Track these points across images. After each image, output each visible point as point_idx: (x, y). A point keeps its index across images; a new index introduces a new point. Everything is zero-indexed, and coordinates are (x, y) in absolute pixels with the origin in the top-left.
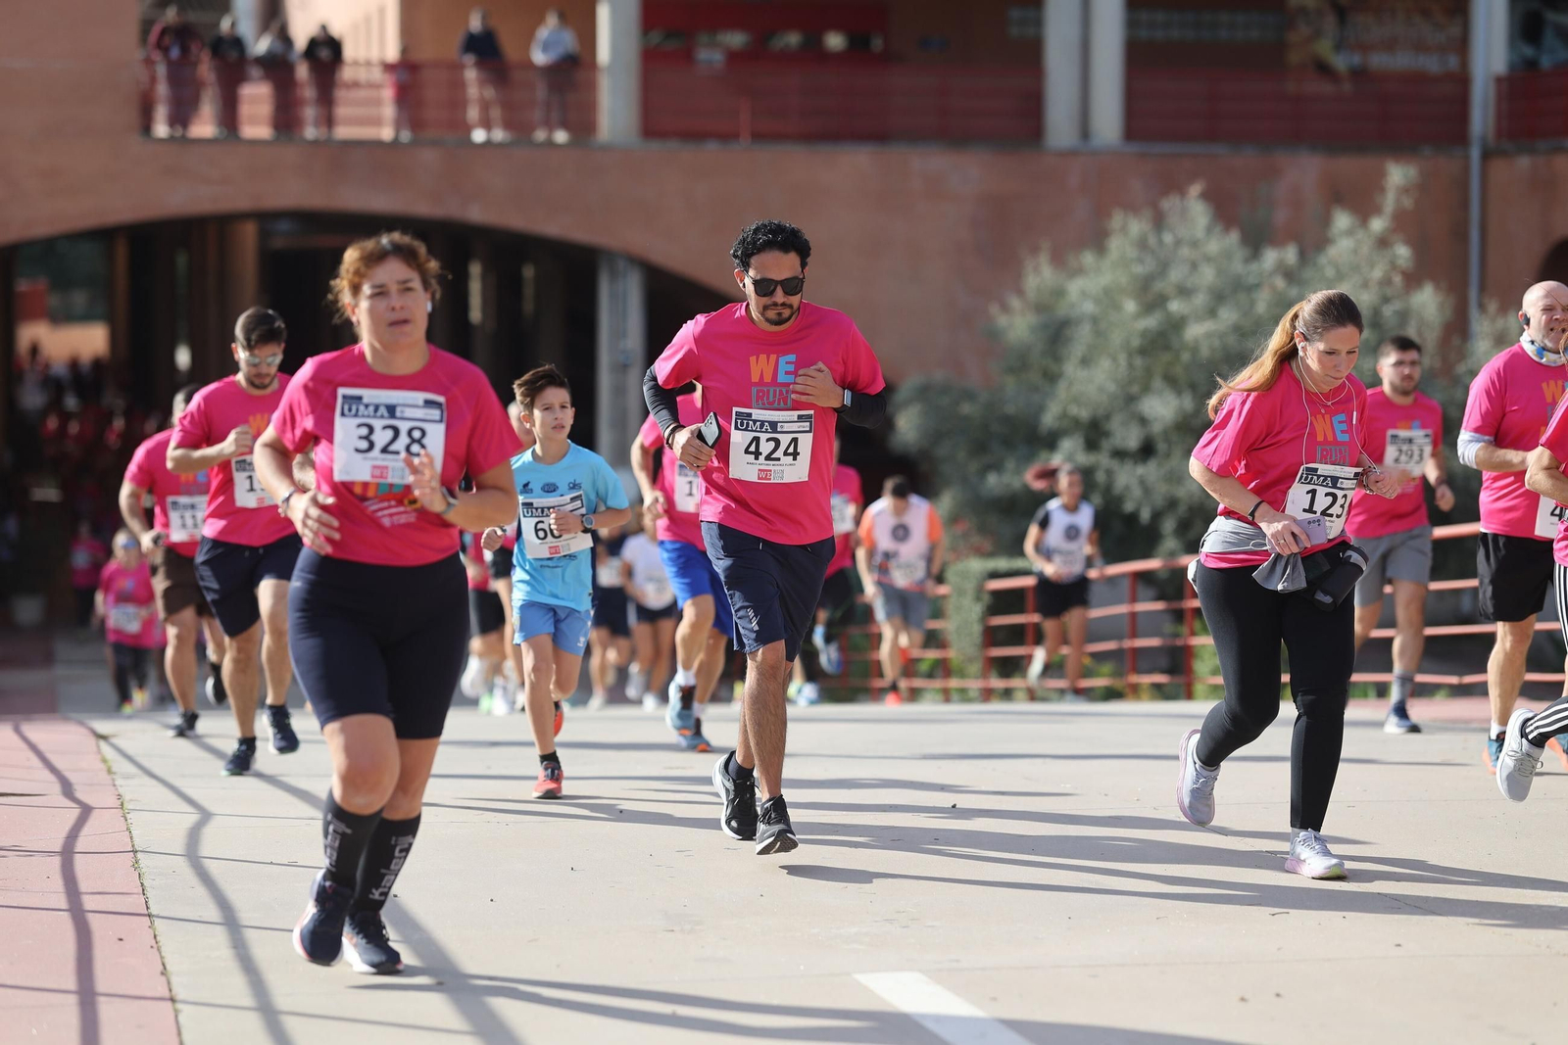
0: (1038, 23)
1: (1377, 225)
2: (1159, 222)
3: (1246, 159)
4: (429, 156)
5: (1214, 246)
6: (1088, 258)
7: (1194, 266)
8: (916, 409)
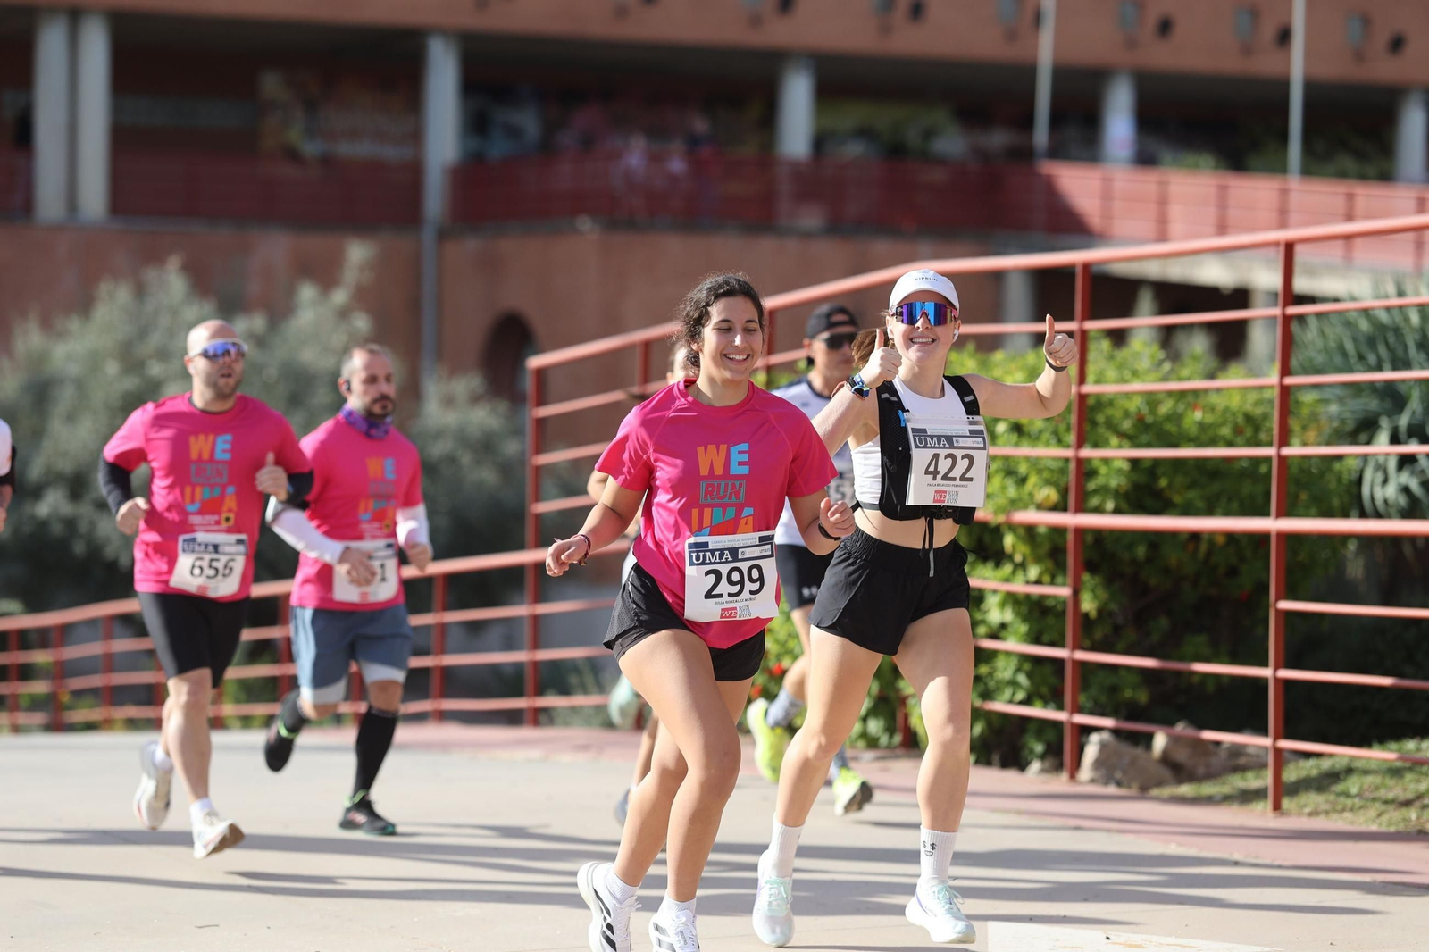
0: (29, 106)
1: (339, 297)
2: (140, 291)
3: (222, 236)
6: (74, 324)
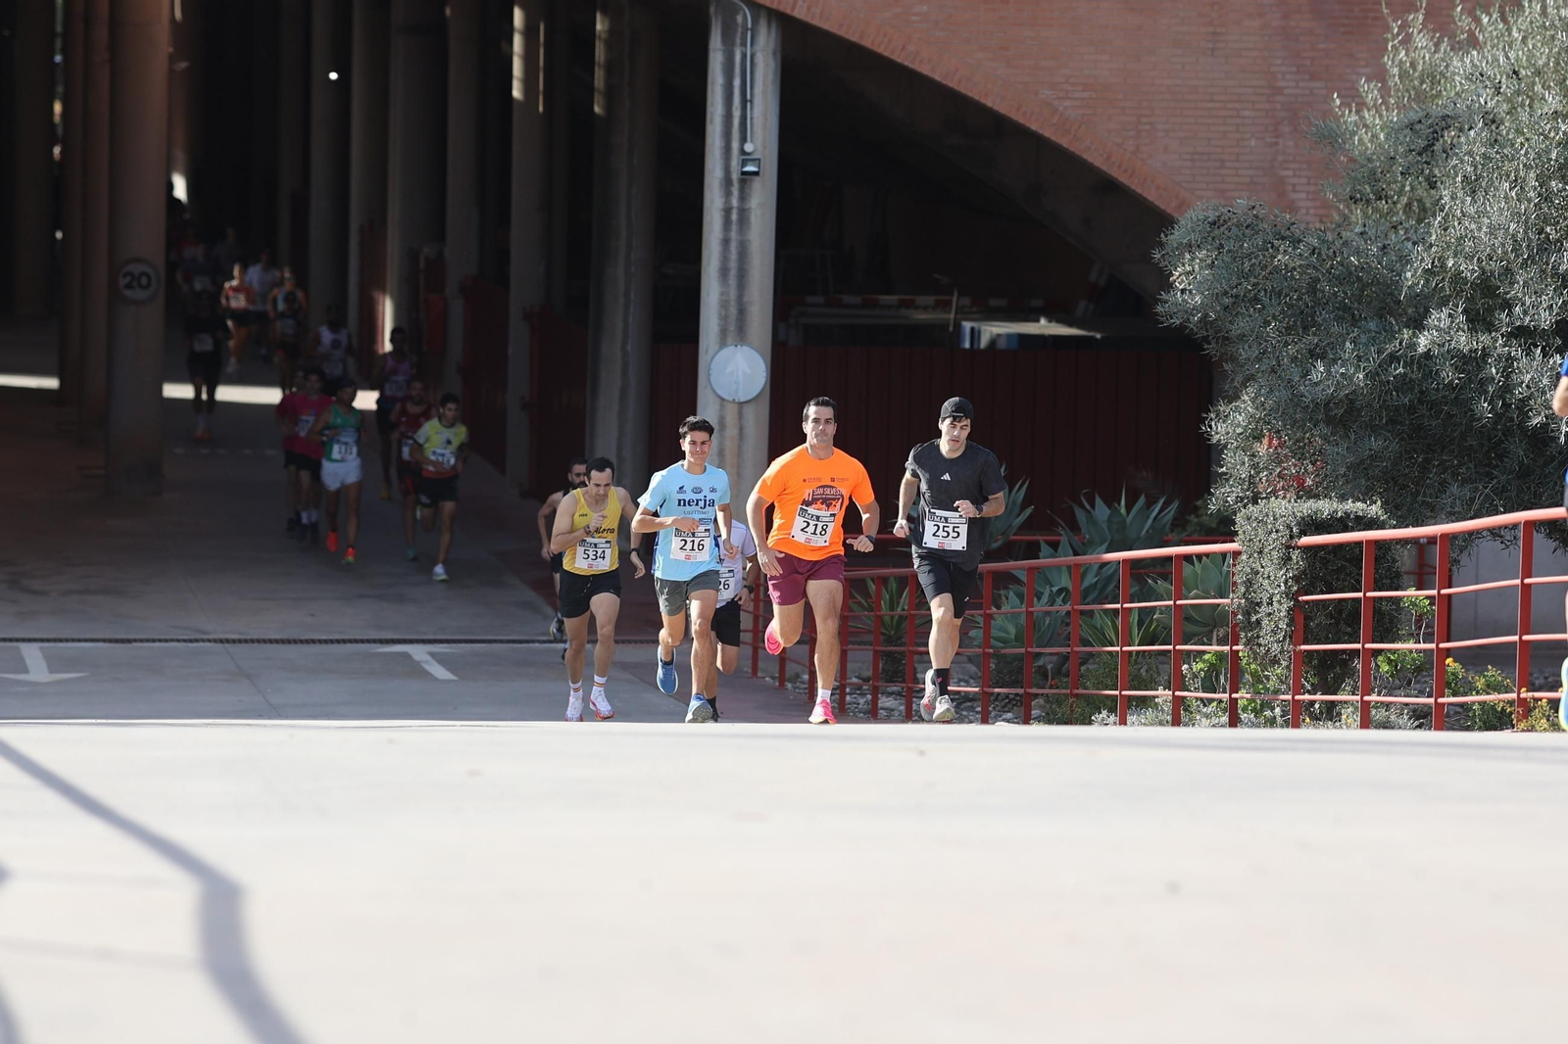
8: (1201, 254)
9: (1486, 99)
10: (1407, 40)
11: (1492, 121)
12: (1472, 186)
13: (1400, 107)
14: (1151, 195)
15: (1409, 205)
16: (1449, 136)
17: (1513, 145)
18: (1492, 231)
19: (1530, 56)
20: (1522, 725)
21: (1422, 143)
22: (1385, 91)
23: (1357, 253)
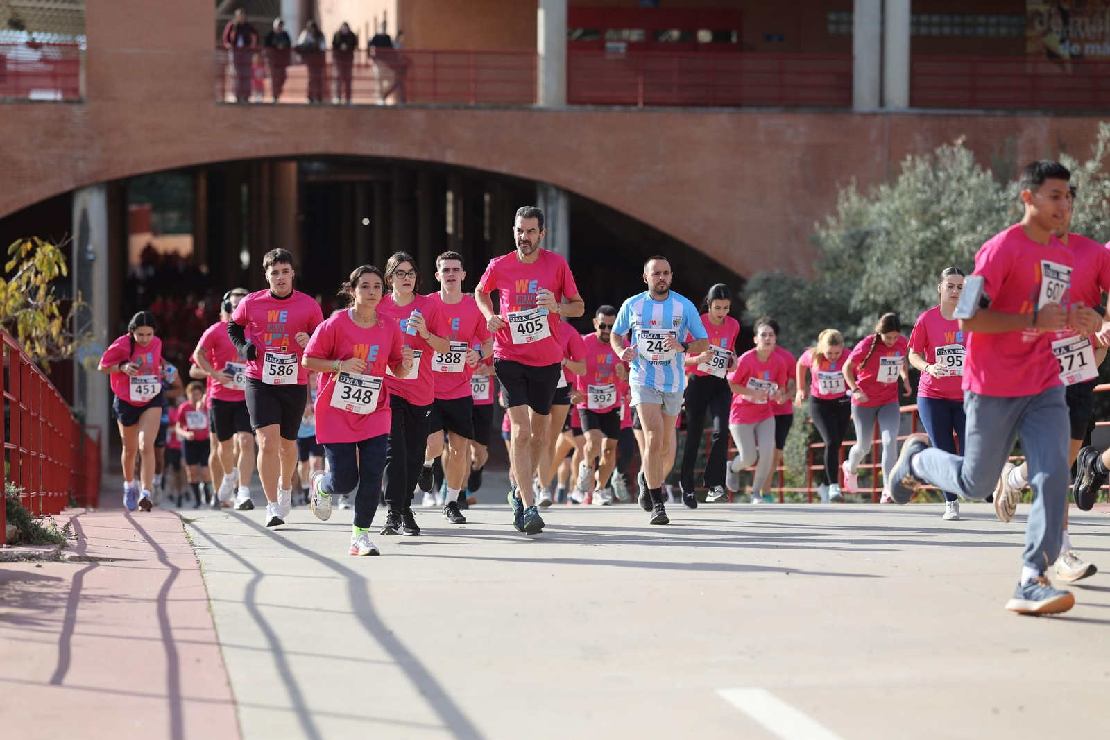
0: (850, 23)
1: (1091, 166)
2: (935, 163)
3: (997, 119)
4: (418, 116)
5: (973, 181)
7: (961, 194)
8: (760, 294)
9: (885, 224)
10: (848, 199)
11: (888, 233)
12: (880, 262)
13: (847, 229)
14: (734, 268)
15: (849, 273)
16: (869, 240)
17: (897, 243)
18: (891, 282)
19: (903, 205)
20: (914, 500)
21: (856, 244)
22: (838, 221)
23: (830, 292)
